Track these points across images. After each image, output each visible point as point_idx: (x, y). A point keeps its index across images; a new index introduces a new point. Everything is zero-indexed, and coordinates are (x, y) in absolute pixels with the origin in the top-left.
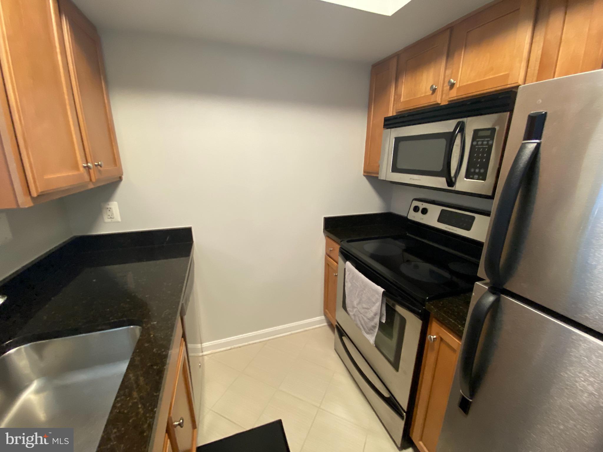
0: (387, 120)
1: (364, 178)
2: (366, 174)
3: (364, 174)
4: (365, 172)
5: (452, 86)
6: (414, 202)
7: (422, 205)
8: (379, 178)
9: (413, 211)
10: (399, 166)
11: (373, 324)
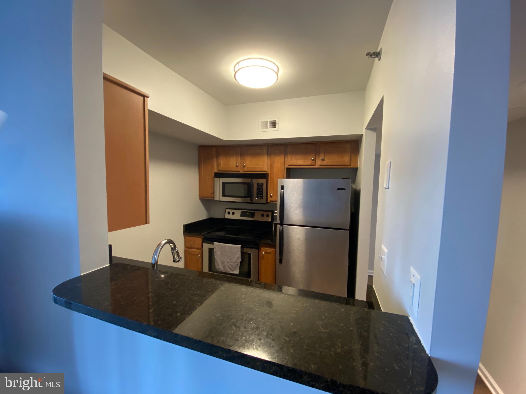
0: (215, 173)
1: (199, 201)
2: (201, 198)
3: (200, 198)
4: (200, 196)
5: (244, 166)
6: (227, 210)
7: (231, 211)
8: (215, 200)
9: (227, 214)
10: (226, 194)
11: (236, 264)
